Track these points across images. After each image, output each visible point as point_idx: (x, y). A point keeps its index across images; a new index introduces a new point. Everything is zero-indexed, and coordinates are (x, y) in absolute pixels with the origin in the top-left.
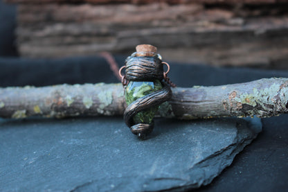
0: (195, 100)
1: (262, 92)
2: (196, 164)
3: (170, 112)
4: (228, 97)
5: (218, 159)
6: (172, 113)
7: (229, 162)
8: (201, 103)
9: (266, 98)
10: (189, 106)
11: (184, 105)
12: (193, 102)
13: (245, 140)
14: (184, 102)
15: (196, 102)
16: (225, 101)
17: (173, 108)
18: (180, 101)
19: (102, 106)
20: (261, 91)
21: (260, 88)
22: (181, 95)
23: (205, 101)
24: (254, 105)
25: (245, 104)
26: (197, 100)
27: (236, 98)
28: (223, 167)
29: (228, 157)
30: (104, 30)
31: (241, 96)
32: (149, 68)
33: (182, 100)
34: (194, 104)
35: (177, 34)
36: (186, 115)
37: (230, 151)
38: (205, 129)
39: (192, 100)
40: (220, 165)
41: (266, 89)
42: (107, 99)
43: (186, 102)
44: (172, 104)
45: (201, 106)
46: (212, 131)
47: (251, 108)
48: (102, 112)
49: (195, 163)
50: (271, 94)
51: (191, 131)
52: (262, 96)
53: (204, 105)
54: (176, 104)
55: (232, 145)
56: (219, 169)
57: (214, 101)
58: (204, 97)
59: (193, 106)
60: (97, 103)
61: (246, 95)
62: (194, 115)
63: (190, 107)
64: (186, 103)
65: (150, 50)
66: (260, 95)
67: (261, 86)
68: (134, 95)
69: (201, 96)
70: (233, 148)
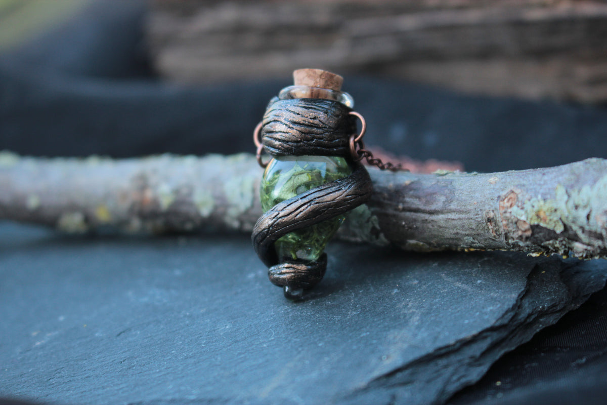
0: (428, 208)
1: (576, 198)
2: (378, 379)
3: (375, 232)
4: (497, 205)
5: (446, 367)
6: (382, 236)
7: (475, 374)
8: (441, 216)
9: (582, 214)
10: (415, 220)
11: (405, 219)
12: (424, 212)
13: (542, 314)
14: (404, 210)
15: (431, 213)
16: (491, 215)
17: (380, 224)
18: (397, 209)
19: (233, 212)
20: (574, 194)
21: (572, 187)
22: (398, 193)
23: (451, 211)
24: (559, 229)
25: (538, 226)
26: (433, 207)
27: (515, 208)
28: (453, 388)
29: (476, 361)
30: (322, 18)
31: (528, 206)
32: (308, 129)
33: (401, 206)
34: (427, 216)
35: (483, 25)
36: (412, 242)
37: (484, 345)
38: (450, 279)
39: (422, 207)
40: (448, 382)
41: (586, 190)
42: (242, 195)
43: (411, 210)
44: (380, 215)
45: (442, 223)
46: (465, 286)
47: (552, 235)
48: (236, 224)
49: (377, 373)
50: (595, 204)
51: (416, 282)
52: (576, 207)
53: (447, 220)
54: (387, 215)
55: (492, 329)
56: (442, 392)
57: (467, 212)
58: (449, 201)
59: (425, 221)
60: (222, 203)
61: (539, 204)
62: (430, 244)
63: (418, 224)
64: (408, 214)
65: (320, 83)
66: (571, 204)
67: (577, 181)
68: (276, 194)
69: (443, 199)
70: (495, 336)
